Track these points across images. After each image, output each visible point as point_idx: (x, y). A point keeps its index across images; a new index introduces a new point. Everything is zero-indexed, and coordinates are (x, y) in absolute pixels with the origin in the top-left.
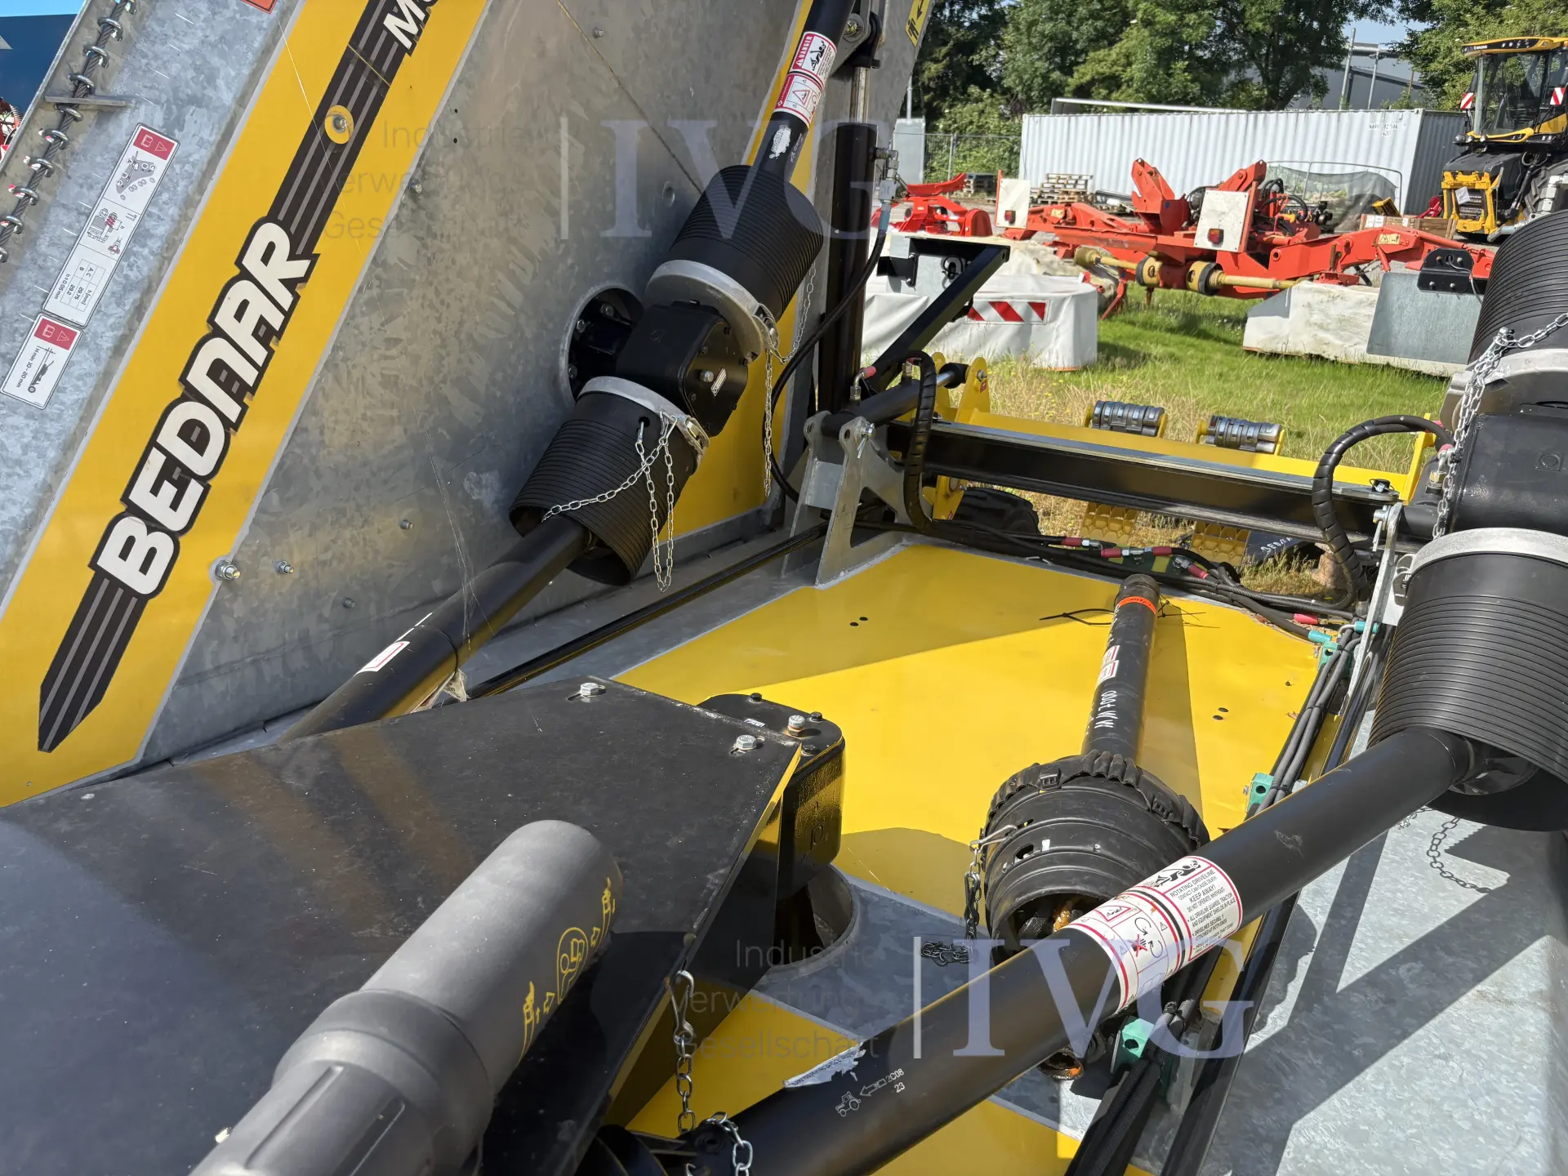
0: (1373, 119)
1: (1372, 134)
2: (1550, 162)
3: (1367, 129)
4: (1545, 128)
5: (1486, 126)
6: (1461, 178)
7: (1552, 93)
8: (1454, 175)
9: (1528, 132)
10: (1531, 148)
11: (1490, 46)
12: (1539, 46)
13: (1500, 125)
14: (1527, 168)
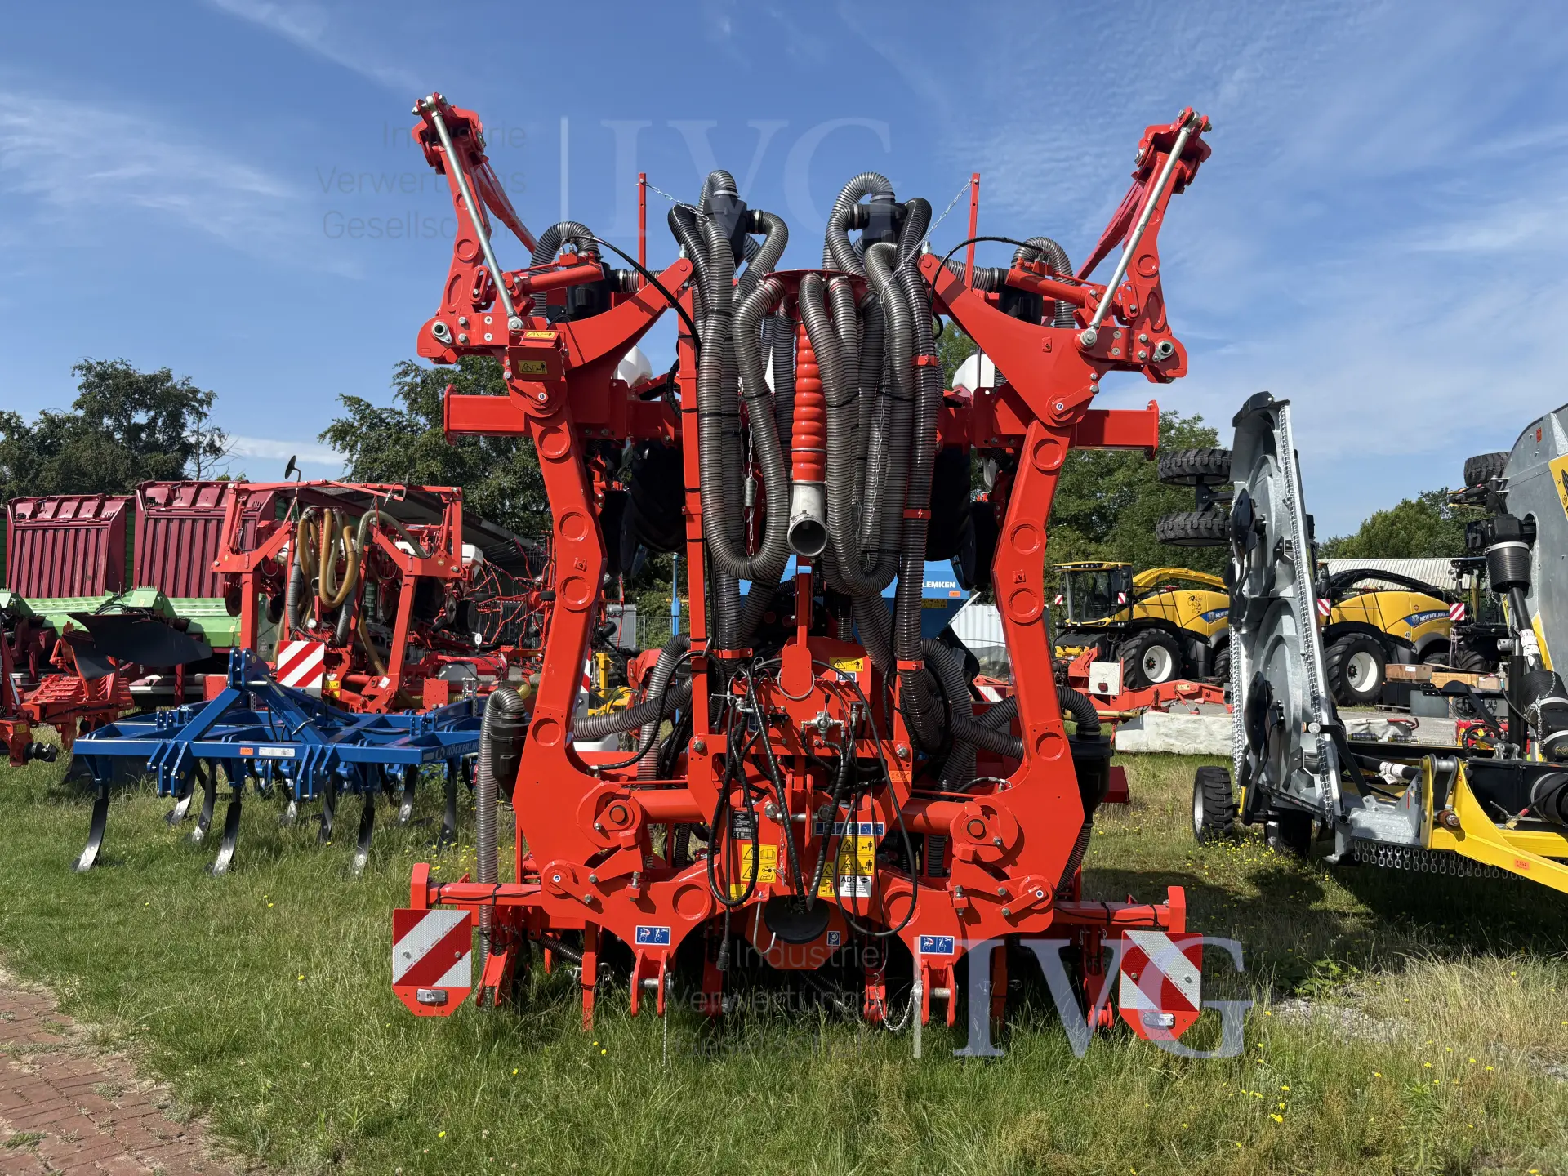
0: (990, 610)
1: (990, 620)
2: (1124, 640)
3: (986, 618)
4: (1117, 618)
5: (1076, 617)
6: (1068, 650)
7: (1117, 596)
8: (1064, 648)
9: (1107, 620)
10: (1111, 630)
11: (1073, 566)
12: (1104, 567)
13: (1087, 616)
14: (1110, 644)
